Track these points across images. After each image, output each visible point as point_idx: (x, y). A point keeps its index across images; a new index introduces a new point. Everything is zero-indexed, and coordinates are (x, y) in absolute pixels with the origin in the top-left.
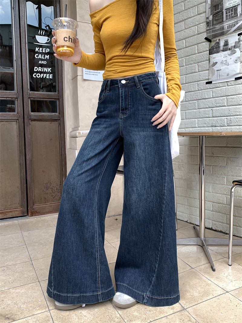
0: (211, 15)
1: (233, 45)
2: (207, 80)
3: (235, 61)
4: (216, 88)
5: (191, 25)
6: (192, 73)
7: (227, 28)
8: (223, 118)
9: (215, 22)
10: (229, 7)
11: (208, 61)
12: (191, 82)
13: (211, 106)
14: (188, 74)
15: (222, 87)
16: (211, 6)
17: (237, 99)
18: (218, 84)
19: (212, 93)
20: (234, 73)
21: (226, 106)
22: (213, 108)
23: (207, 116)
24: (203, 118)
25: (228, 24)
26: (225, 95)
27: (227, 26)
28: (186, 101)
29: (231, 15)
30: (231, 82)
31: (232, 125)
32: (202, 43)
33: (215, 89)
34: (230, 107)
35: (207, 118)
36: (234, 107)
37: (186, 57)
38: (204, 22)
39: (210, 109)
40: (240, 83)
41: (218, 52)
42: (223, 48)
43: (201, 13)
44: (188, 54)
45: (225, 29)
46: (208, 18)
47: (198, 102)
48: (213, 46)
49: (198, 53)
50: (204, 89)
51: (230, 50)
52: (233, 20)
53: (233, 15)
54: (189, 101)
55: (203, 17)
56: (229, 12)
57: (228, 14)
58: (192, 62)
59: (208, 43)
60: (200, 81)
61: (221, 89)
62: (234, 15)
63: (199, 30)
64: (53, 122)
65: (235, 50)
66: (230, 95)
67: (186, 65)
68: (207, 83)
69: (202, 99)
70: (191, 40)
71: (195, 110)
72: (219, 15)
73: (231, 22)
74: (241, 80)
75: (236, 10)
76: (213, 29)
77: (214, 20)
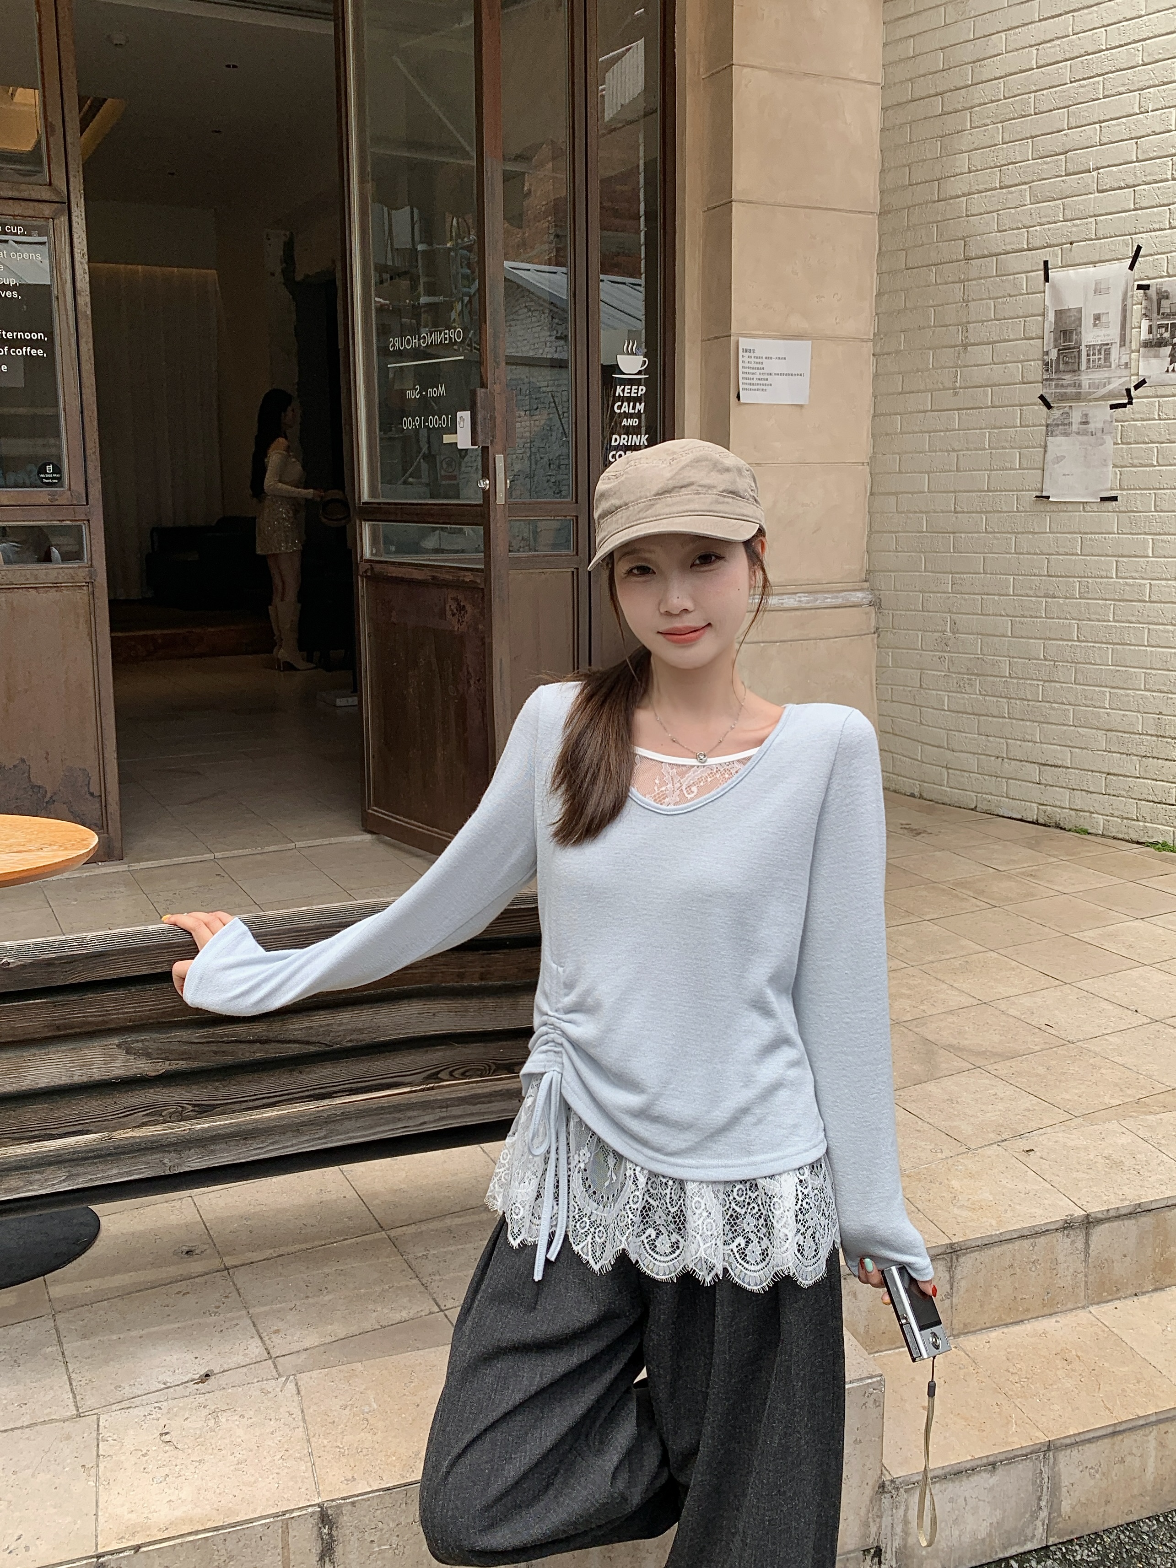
0: (1054, 348)
1: (1100, 425)
2: (1038, 490)
3: (1101, 460)
4: (1059, 512)
5: (1008, 358)
6: (1003, 470)
7: (1088, 386)
8: (1071, 580)
9: (1061, 367)
10: (1095, 343)
11: (1042, 450)
12: (1001, 492)
13: (1045, 551)
14: (996, 469)
15: (1072, 512)
16: (1055, 329)
17: (1102, 542)
18: (1062, 505)
19: (1050, 523)
20: (1100, 486)
21: (1079, 555)
22: (1051, 557)
23: (1037, 571)
24: (1025, 575)
25: (1090, 379)
26: (1077, 531)
27: (1087, 382)
28: (987, 532)
29: (1098, 362)
30: (1091, 505)
31: (1090, 596)
32: (1031, 404)
33: (1055, 514)
34: (1088, 558)
35: (1035, 575)
36: (1096, 558)
37: (992, 428)
38: (1038, 360)
39: (1045, 557)
40: (1110, 509)
41: (1066, 434)
42: (1079, 429)
43: (1032, 338)
44: (999, 425)
45: (1084, 386)
46: (1047, 353)
47: (1016, 538)
48: (1055, 418)
49: (1021, 426)
50: (1032, 510)
51: (1092, 435)
52: (1101, 373)
53: (1102, 361)
54: (995, 532)
55: (1036, 348)
56: (1094, 354)
57: (1091, 358)
58: (1007, 445)
59: (1045, 408)
60: (1023, 491)
61: (1071, 517)
62: (1105, 362)
63: (1026, 374)
65: (1102, 438)
66: (1089, 531)
67: (991, 448)
68: (1038, 498)
69: (1027, 532)
70: (1006, 392)
71: (1008, 556)
72: (1073, 355)
73: (1098, 376)
74: (1114, 503)
75: (1108, 354)
76: (1058, 379)
77: (1061, 362)
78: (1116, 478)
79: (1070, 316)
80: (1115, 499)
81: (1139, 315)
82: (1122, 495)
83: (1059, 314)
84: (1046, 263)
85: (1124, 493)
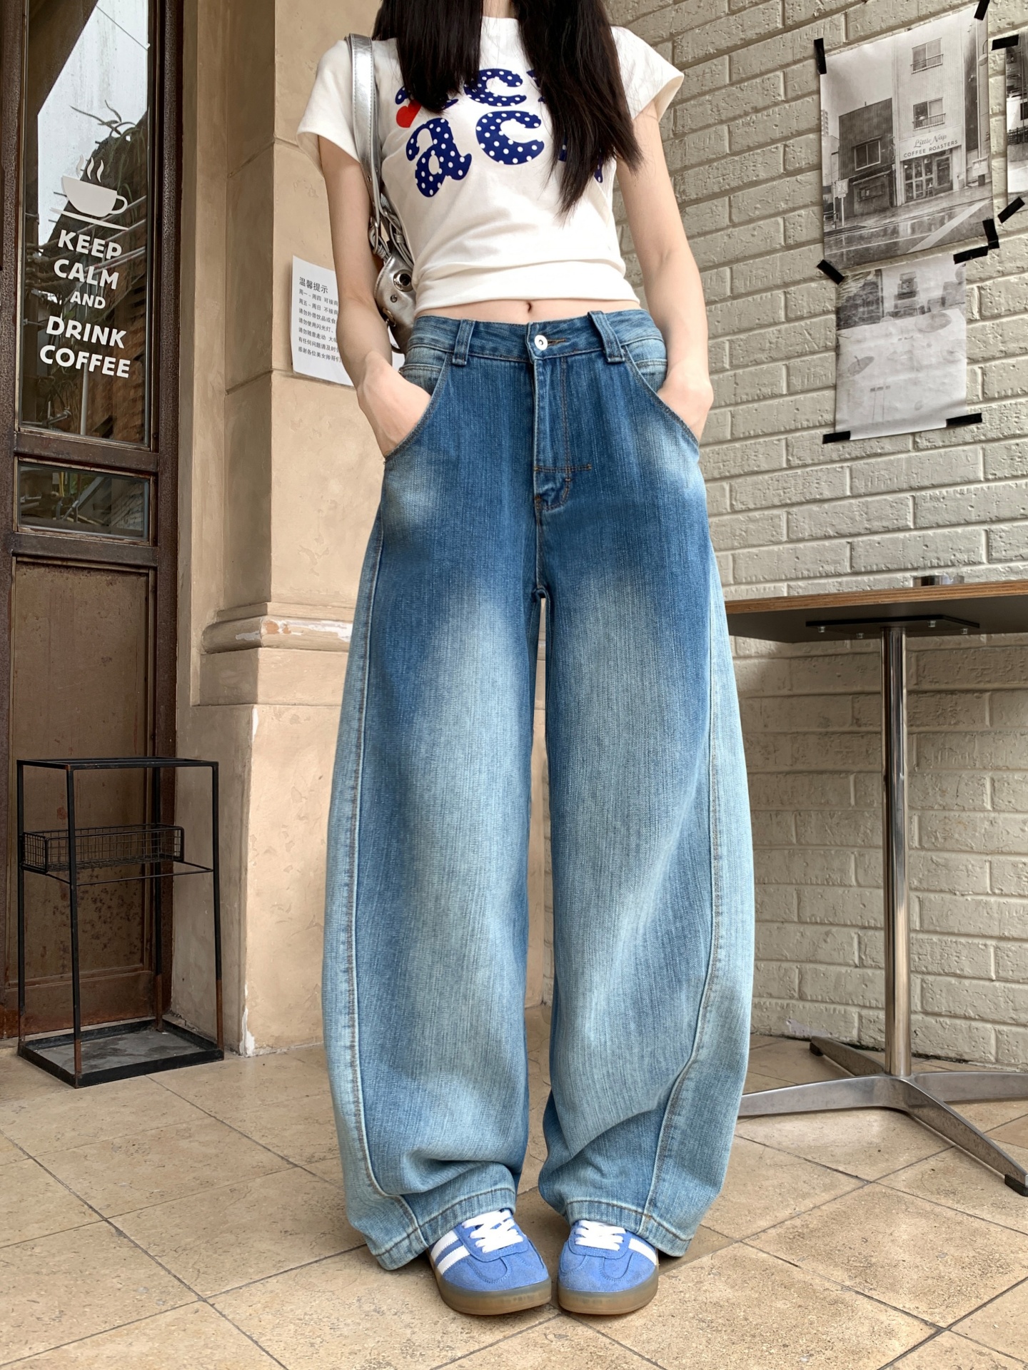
0: (843, 177)
1: (938, 293)
2: (826, 425)
3: (945, 354)
4: (869, 456)
5: (757, 213)
6: (759, 400)
7: (909, 231)
8: (901, 576)
9: (857, 207)
10: (918, 155)
11: (834, 353)
12: (757, 436)
13: (845, 528)
14: (742, 403)
15: (893, 453)
16: (841, 147)
17: (956, 500)
18: (874, 443)
19: (851, 478)
20: (946, 400)
21: (910, 529)
22: (855, 539)
23: (830, 568)
24: (809, 578)
25: (914, 218)
26: (905, 486)
27: (909, 223)
29: (928, 185)
30: (929, 435)
32: (805, 280)
33: (862, 462)
34: (930, 532)
35: (827, 576)
36: (946, 531)
37: (734, 333)
38: (812, 204)
39: (844, 541)
40: (969, 439)
41: (873, 319)
42: (896, 306)
43: (800, 171)
44: (745, 325)
45: (901, 233)
46: (829, 190)
47: (788, 513)
48: (852, 294)
49: (788, 320)
50: (816, 461)
51: (923, 313)
52: (934, 203)
53: (935, 184)
54: (749, 510)
55: (805, 186)
56: (919, 174)
57: (914, 181)
58: (763, 356)
59: (830, 285)
60: (797, 430)
61: (891, 462)
62: (940, 184)
63: (791, 232)
64: (120, 578)
65: (944, 315)
66: (927, 483)
67: (733, 367)
68: (828, 439)
69: (808, 502)
70: (757, 269)
71: (775, 548)
72: (879, 184)
73: (926, 210)
74: (973, 427)
75: (944, 168)
76: (850, 229)
77: (856, 199)
78: (975, 381)
79: (869, 119)
80: (976, 418)
81: (1001, 91)
82: (991, 409)
83: (847, 121)
84: (819, 44)
85: (994, 405)
